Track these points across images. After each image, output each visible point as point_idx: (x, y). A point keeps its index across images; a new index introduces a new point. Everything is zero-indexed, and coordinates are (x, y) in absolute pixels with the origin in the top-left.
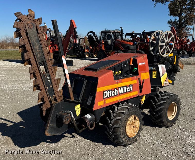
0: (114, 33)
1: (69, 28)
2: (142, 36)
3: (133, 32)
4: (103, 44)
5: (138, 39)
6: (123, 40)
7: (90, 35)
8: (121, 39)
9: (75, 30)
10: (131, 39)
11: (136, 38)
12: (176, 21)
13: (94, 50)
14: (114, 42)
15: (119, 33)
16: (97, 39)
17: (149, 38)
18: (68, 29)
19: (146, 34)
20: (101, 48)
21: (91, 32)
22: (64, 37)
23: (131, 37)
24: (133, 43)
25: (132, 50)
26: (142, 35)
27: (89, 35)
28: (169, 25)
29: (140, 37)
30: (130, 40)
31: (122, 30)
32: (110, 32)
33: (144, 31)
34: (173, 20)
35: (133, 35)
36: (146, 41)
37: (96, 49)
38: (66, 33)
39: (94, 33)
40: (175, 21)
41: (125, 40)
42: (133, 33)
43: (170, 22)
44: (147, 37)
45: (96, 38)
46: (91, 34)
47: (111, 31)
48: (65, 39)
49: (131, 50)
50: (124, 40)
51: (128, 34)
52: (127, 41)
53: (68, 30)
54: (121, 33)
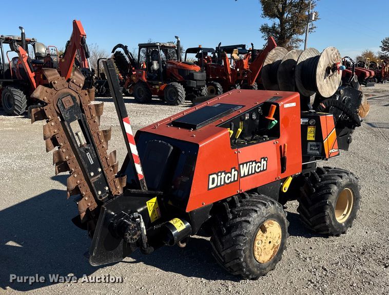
0: (164, 48)
1: (71, 38)
2: (216, 54)
3: (200, 46)
4: (144, 69)
5: (208, 59)
6: (181, 61)
7: (119, 53)
8: (178, 59)
9: (83, 41)
10: (197, 59)
11: (206, 57)
12: (276, 26)
13: (128, 81)
14: (164, 65)
15: (174, 47)
16: (132, 60)
17: (229, 59)
18: (69, 39)
19: (223, 51)
20: (140, 78)
21: (120, 46)
22: (62, 56)
23: (196, 57)
24: (200, 68)
25: (199, 80)
26: (216, 52)
27: (115, 52)
28: (263, 35)
29: (212, 56)
30: (194, 62)
31: (178, 42)
32: (157, 47)
33: (220, 44)
34: (270, 25)
35: (200, 52)
36: (223, 64)
37: (130, 79)
38: (66, 47)
39: (125, 48)
40: (274, 27)
41: (185, 63)
42: (199, 49)
43: (264, 29)
44: (225, 56)
45: (129, 57)
46: (119, 49)
47: (158, 44)
48: (63, 60)
49: (196, 80)
50: (183, 62)
51: (190, 51)
52: (190, 64)
53: (69, 42)
54: (178, 48)
